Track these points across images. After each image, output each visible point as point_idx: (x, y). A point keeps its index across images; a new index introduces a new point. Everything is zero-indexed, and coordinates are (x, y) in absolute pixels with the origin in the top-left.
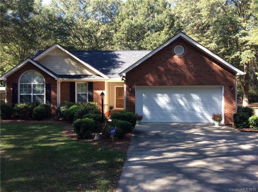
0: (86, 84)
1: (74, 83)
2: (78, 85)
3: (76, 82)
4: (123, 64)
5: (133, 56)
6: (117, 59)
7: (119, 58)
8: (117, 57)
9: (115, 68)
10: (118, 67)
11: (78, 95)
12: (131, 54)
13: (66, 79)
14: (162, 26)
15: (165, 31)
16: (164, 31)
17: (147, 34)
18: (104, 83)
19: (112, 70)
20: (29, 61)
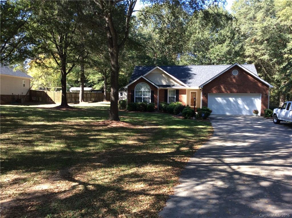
0: (174, 91)
1: (167, 90)
2: (170, 91)
3: (168, 90)
4: (195, 75)
5: (203, 70)
6: (190, 72)
7: (192, 71)
8: (190, 70)
9: (190, 79)
10: (192, 78)
11: (169, 97)
12: (201, 69)
13: (162, 88)
14: (224, 39)
15: (227, 43)
16: (225, 44)
17: (211, 46)
18: (186, 90)
19: (188, 80)
20: (142, 77)
